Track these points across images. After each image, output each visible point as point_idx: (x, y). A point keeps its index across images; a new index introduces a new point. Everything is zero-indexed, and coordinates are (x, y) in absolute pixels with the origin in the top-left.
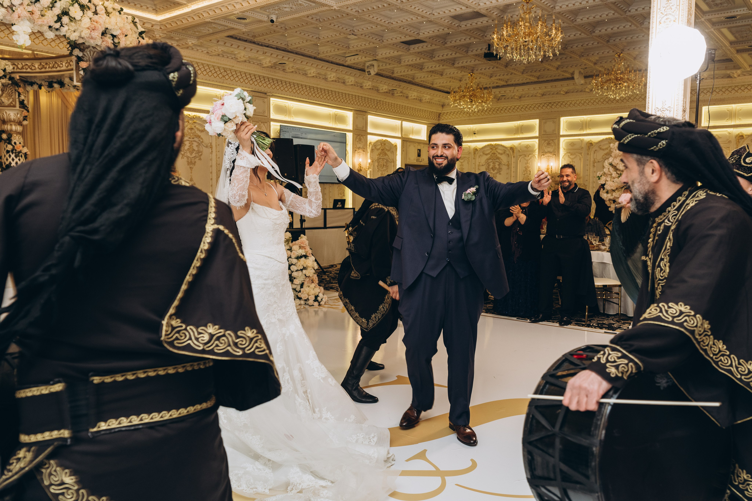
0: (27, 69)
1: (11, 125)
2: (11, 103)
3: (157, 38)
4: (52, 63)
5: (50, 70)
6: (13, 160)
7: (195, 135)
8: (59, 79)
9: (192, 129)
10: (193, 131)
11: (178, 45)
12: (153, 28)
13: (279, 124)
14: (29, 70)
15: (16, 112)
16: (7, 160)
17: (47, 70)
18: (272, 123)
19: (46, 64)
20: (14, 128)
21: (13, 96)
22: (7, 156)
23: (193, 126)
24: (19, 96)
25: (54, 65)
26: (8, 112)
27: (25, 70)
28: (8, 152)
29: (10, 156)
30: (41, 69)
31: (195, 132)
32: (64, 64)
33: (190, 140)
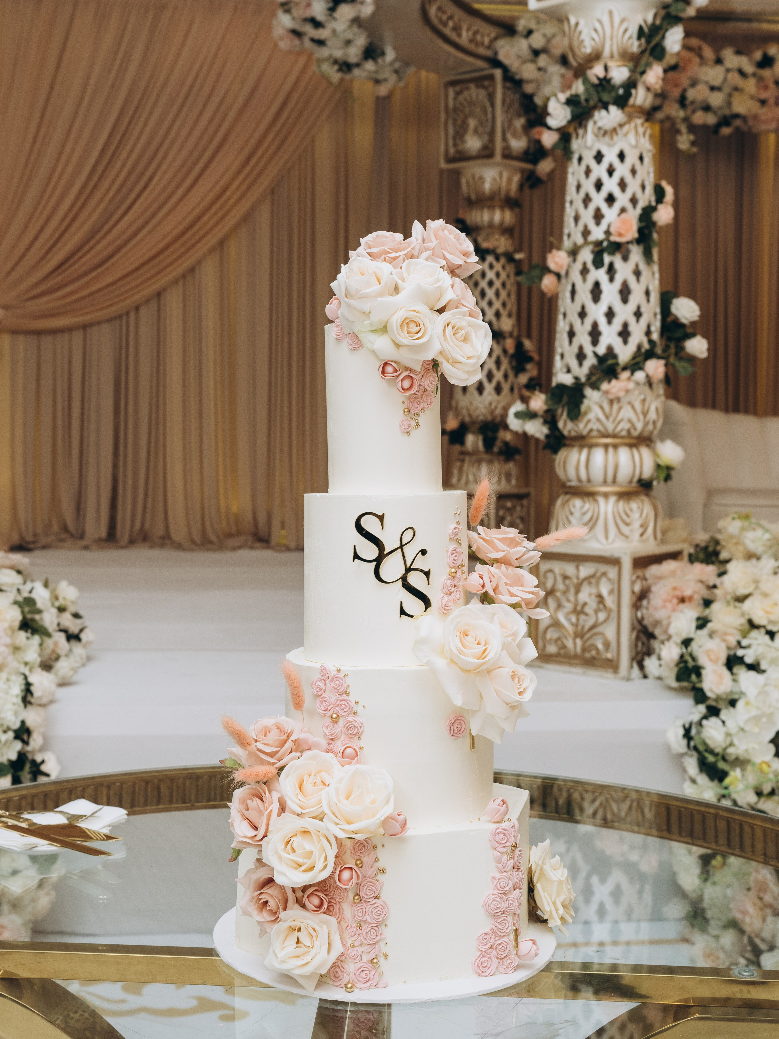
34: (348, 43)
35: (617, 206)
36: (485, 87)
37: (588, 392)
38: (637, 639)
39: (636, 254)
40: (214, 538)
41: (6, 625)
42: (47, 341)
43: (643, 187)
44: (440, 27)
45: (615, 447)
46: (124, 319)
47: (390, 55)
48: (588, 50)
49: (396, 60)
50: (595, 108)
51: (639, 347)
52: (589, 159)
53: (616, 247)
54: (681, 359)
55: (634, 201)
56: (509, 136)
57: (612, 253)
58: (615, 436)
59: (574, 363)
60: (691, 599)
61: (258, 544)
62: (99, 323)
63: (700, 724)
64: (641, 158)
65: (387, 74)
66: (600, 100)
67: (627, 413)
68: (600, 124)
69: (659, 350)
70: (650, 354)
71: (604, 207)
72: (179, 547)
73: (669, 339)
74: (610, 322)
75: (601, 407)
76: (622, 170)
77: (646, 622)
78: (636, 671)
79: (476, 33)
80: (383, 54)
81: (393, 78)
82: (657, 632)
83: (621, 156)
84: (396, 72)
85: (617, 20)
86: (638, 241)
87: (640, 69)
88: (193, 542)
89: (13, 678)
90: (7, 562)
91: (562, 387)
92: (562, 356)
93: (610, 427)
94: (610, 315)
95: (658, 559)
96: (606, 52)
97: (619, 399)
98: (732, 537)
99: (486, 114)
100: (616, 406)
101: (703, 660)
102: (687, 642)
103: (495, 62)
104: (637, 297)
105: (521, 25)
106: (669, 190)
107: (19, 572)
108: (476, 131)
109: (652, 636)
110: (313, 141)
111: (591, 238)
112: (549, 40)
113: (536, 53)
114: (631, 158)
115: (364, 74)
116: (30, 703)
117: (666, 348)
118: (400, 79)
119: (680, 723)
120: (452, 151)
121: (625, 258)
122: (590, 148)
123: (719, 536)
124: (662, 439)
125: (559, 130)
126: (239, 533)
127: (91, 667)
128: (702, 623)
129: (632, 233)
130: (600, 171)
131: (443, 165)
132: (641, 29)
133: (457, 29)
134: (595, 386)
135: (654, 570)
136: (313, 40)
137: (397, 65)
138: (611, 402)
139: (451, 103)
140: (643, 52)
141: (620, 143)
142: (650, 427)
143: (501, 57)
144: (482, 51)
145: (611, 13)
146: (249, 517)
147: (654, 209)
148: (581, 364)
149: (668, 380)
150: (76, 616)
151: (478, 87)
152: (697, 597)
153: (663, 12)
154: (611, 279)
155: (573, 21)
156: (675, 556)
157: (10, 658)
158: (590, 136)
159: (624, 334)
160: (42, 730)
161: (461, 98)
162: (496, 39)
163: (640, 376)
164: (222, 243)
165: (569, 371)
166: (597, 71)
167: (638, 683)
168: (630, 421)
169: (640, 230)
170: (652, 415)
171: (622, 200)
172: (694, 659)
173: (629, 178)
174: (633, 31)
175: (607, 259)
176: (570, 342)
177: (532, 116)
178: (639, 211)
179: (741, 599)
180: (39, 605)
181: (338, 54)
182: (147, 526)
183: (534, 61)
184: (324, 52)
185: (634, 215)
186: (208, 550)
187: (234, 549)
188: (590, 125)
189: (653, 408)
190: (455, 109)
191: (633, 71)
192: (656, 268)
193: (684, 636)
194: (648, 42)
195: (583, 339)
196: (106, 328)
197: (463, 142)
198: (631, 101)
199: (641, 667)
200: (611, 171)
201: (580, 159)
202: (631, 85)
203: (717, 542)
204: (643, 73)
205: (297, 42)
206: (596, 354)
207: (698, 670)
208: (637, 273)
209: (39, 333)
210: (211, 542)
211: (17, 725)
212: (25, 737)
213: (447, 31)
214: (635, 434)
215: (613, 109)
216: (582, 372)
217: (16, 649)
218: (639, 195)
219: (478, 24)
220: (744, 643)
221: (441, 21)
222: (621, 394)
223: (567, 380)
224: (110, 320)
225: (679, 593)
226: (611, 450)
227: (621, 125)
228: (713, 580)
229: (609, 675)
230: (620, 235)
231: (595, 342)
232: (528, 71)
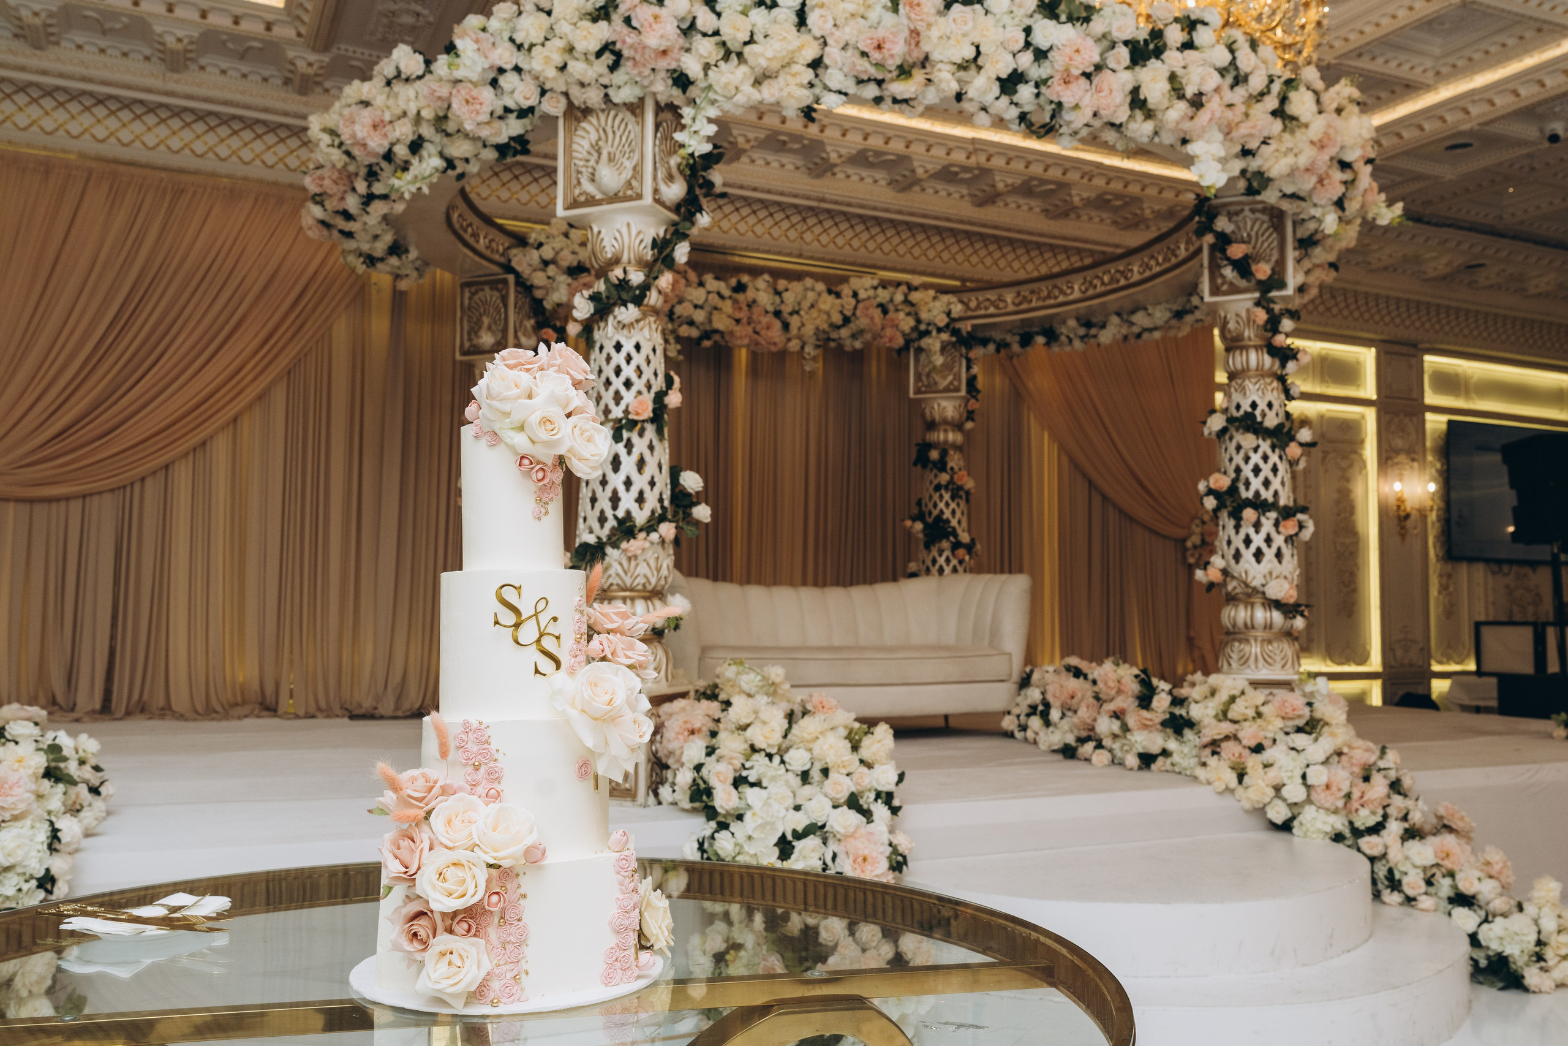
0: (987, 308)
1: (946, 431)
2: (951, 383)
4: (1044, 287)
5: (1040, 304)
6: (947, 505)
8: (1047, 326)
13: (1444, 418)
14: (992, 310)
15: (957, 403)
16: (935, 506)
17: (1034, 304)
18: (1429, 416)
19: (1032, 292)
20: (951, 436)
21: (956, 369)
22: (936, 497)
24: (969, 368)
25: (1049, 293)
26: (944, 403)
27: (982, 312)
28: (938, 488)
29: (941, 497)
30: (1020, 303)
32: (1076, 287)
34: (376, 237)
35: (634, 389)
36: (498, 290)
37: (609, 550)
38: (652, 769)
39: (650, 431)
40: (218, 708)
41: (30, 772)
42: (40, 510)
43: (656, 374)
44: (461, 232)
45: (632, 599)
46: (128, 489)
47: (413, 254)
48: (609, 256)
49: (417, 259)
50: (614, 304)
51: (653, 512)
52: (609, 348)
53: (632, 424)
54: (688, 523)
55: (649, 387)
56: (520, 334)
57: (630, 430)
58: (632, 590)
59: (596, 526)
60: (699, 730)
61: (265, 713)
62: (100, 493)
63: (712, 837)
64: (654, 350)
65: (409, 270)
66: (620, 298)
67: (643, 569)
68: (619, 318)
69: (669, 516)
70: (662, 518)
71: (623, 390)
72: (181, 717)
73: (678, 506)
74: (628, 490)
75: (621, 564)
76: (638, 359)
77: (660, 754)
78: (652, 798)
79: (491, 241)
80: (407, 251)
81: (415, 274)
82: (670, 762)
83: (638, 347)
84: (417, 269)
85: (634, 232)
86: (652, 420)
87: (653, 275)
88: (196, 712)
89: (38, 825)
90: (23, 714)
91: (585, 546)
92: (585, 519)
93: (628, 581)
94: (628, 483)
95: (670, 698)
96: (625, 258)
97: (636, 557)
98: (729, 680)
99: (499, 312)
100: (633, 563)
101: (713, 782)
102: (698, 768)
103: (509, 268)
104: (651, 469)
105: (533, 238)
106: (677, 379)
107: (36, 724)
108: (489, 328)
109: (667, 767)
110: (330, 328)
111: (611, 416)
112: (557, 253)
113: (546, 263)
114: (646, 349)
115: (388, 269)
116: (56, 850)
117: (675, 514)
118: (421, 276)
119: (695, 838)
120: (467, 345)
121: (641, 434)
122: (610, 339)
123: (718, 681)
124: (673, 594)
125: (581, 322)
126: (244, 703)
127: (112, 821)
128: (711, 751)
129: (648, 413)
130: (619, 359)
131: (458, 357)
132: (654, 240)
133: (475, 235)
134: (615, 546)
135: (666, 707)
136: (341, 232)
137: (419, 263)
138: (629, 559)
139: (466, 302)
140: (655, 261)
141: (637, 336)
142: (662, 582)
143: (514, 264)
144: (497, 257)
145: (628, 225)
146: (256, 686)
147: (666, 393)
148: (602, 527)
149: (677, 541)
150: (97, 769)
151: (492, 289)
152: (705, 729)
153: (672, 229)
154: (629, 453)
155: (595, 230)
156: (684, 695)
157: (35, 805)
158: (610, 328)
159: (640, 499)
160: (69, 877)
161: (476, 298)
162: (509, 248)
163: (654, 536)
164: (235, 420)
165: (591, 532)
166: (617, 273)
167: (654, 809)
168: (645, 576)
169: (654, 411)
170: (664, 572)
171: (639, 384)
172: (705, 782)
173: (644, 366)
174: (648, 241)
175: (625, 434)
176: (593, 507)
177: (541, 319)
178: (652, 395)
179: (744, 728)
180: (65, 752)
181: (365, 247)
182: (145, 697)
183: (544, 270)
184: (351, 245)
185: (648, 398)
186: (213, 719)
187: (240, 718)
188: (611, 319)
189: (665, 566)
190: (469, 308)
191: (647, 276)
192: (666, 444)
193: (696, 762)
194: (660, 253)
195: (604, 503)
196: (107, 497)
197: (478, 337)
198: (646, 301)
199: (656, 794)
200: (629, 359)
201: (601, 348)
202: (645, 287)
203: (716, 686)
204: (656, 278)
205: (325, 232)
206: (615, 517)
207: (709, 792)
208: (651, 447)
209: (32, 501)
210: (216, 712)
211: (42, 873)
212: (49, 887)
213: (467, 237)
214: (650, 588)
215: (631, 306)
216: (604, 533)
217: (40, 797)
218: (653, 381)
219: (494, 233)
220: (747, 765)
221: (461, 226)
222: (639, 552)
223: (591, 539)
224: (112, 490)
225: (689, 726)
226: (628, 602)
227: (638, 321)
228: (718, 714)
229: (628, 803)
230: (637, 414)
231: (615, 507)
232: (538, 279)
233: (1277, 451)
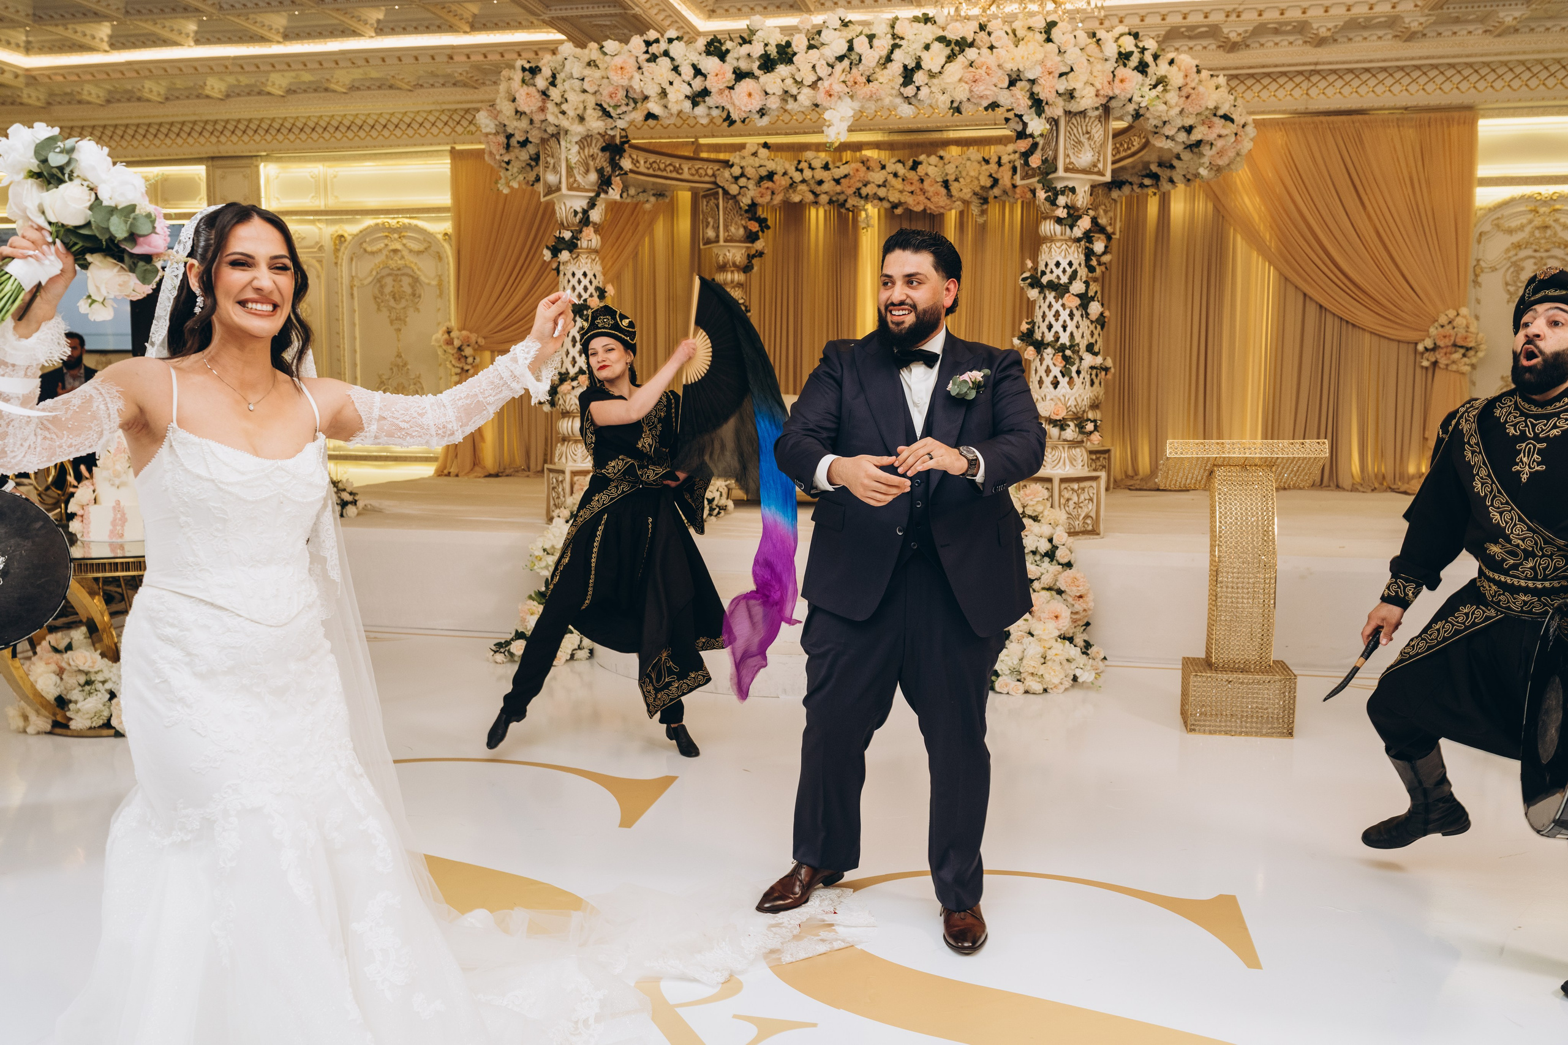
3: (1413, 29)
7: (1554, 243)
9: (1547, 227)
10: (1549, 232)
11: (1486, 31)
12: (1397, 10)
23: (1549, 221)
31: (1555, 234)
33: (1537, 255)
76: (585, 282)
113: (736, 179)
120: (705, 237)
139: (705, 208)
140: (580, 222)
191: (575, 232)
194: (584, 216)
215: (565, 252)
222: (567, 391)
227: (573, 259)
232: (734, 189)
233: (1060, 302)
